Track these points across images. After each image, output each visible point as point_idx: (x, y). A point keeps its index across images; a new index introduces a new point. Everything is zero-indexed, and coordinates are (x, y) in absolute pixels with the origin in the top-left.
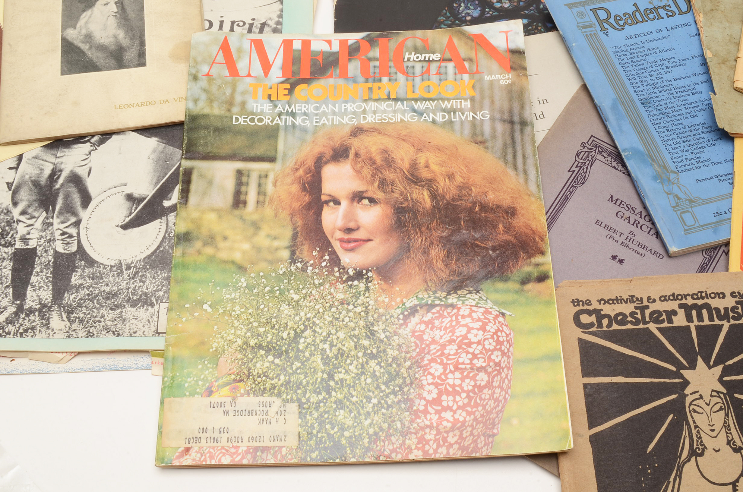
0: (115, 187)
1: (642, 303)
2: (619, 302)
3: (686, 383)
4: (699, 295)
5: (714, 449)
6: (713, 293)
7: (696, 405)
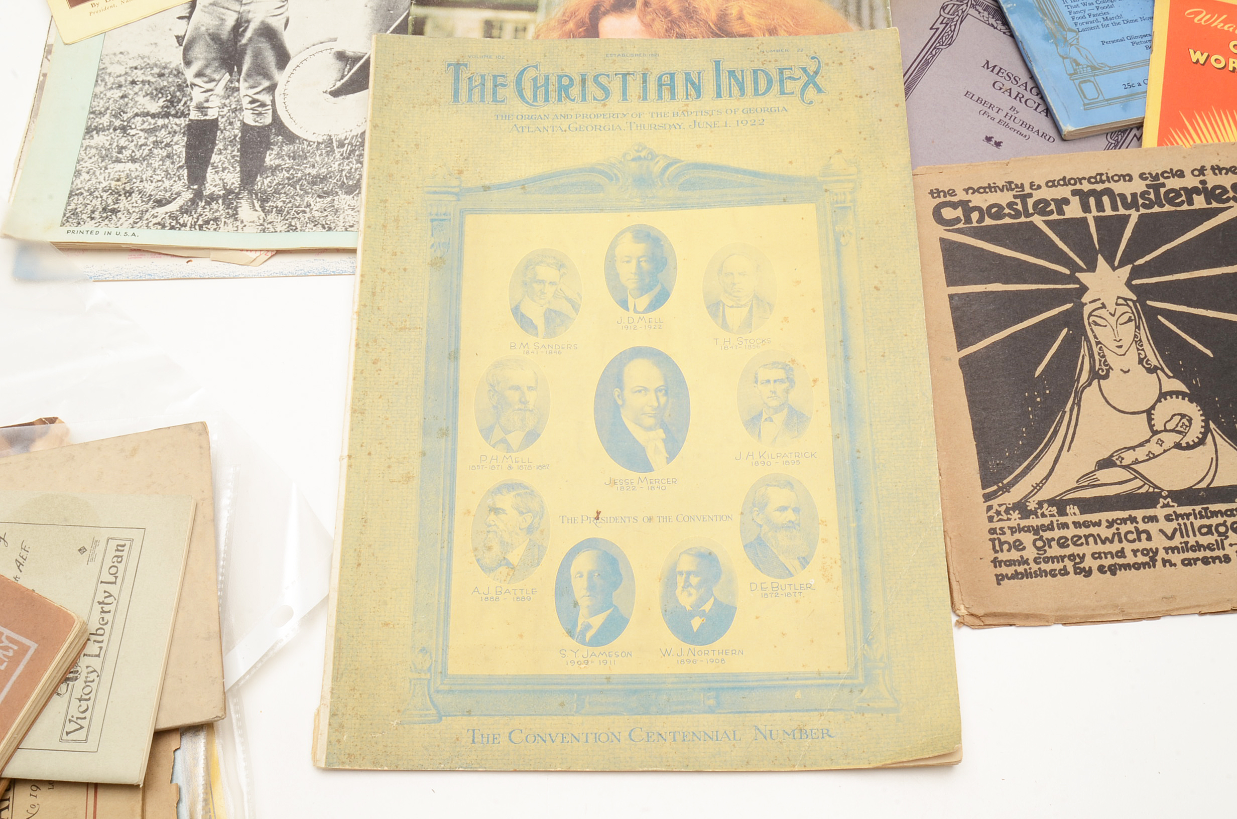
0: (321, 43)
1: (1023, 190)
2: (993, 190)
3: (1084, 289)
4: (1098, 178)
5: (1121, 370)
6: (1116, 175)
7: (1097, 316)
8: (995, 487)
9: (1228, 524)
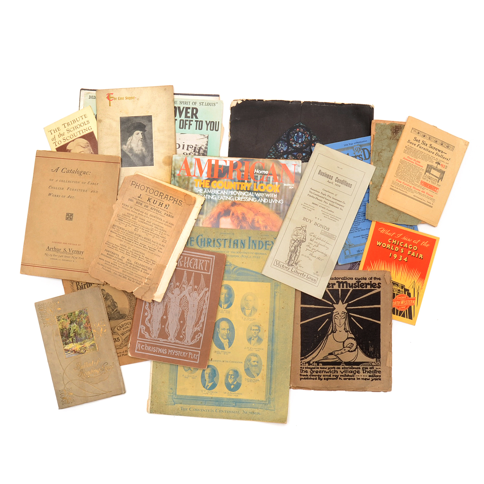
3: (335, 309)
4: (344, 278)
5: (339, 331)
6: (349, 278)
7: (336, 316)
8: (303, 357)
9: (357, 371)
